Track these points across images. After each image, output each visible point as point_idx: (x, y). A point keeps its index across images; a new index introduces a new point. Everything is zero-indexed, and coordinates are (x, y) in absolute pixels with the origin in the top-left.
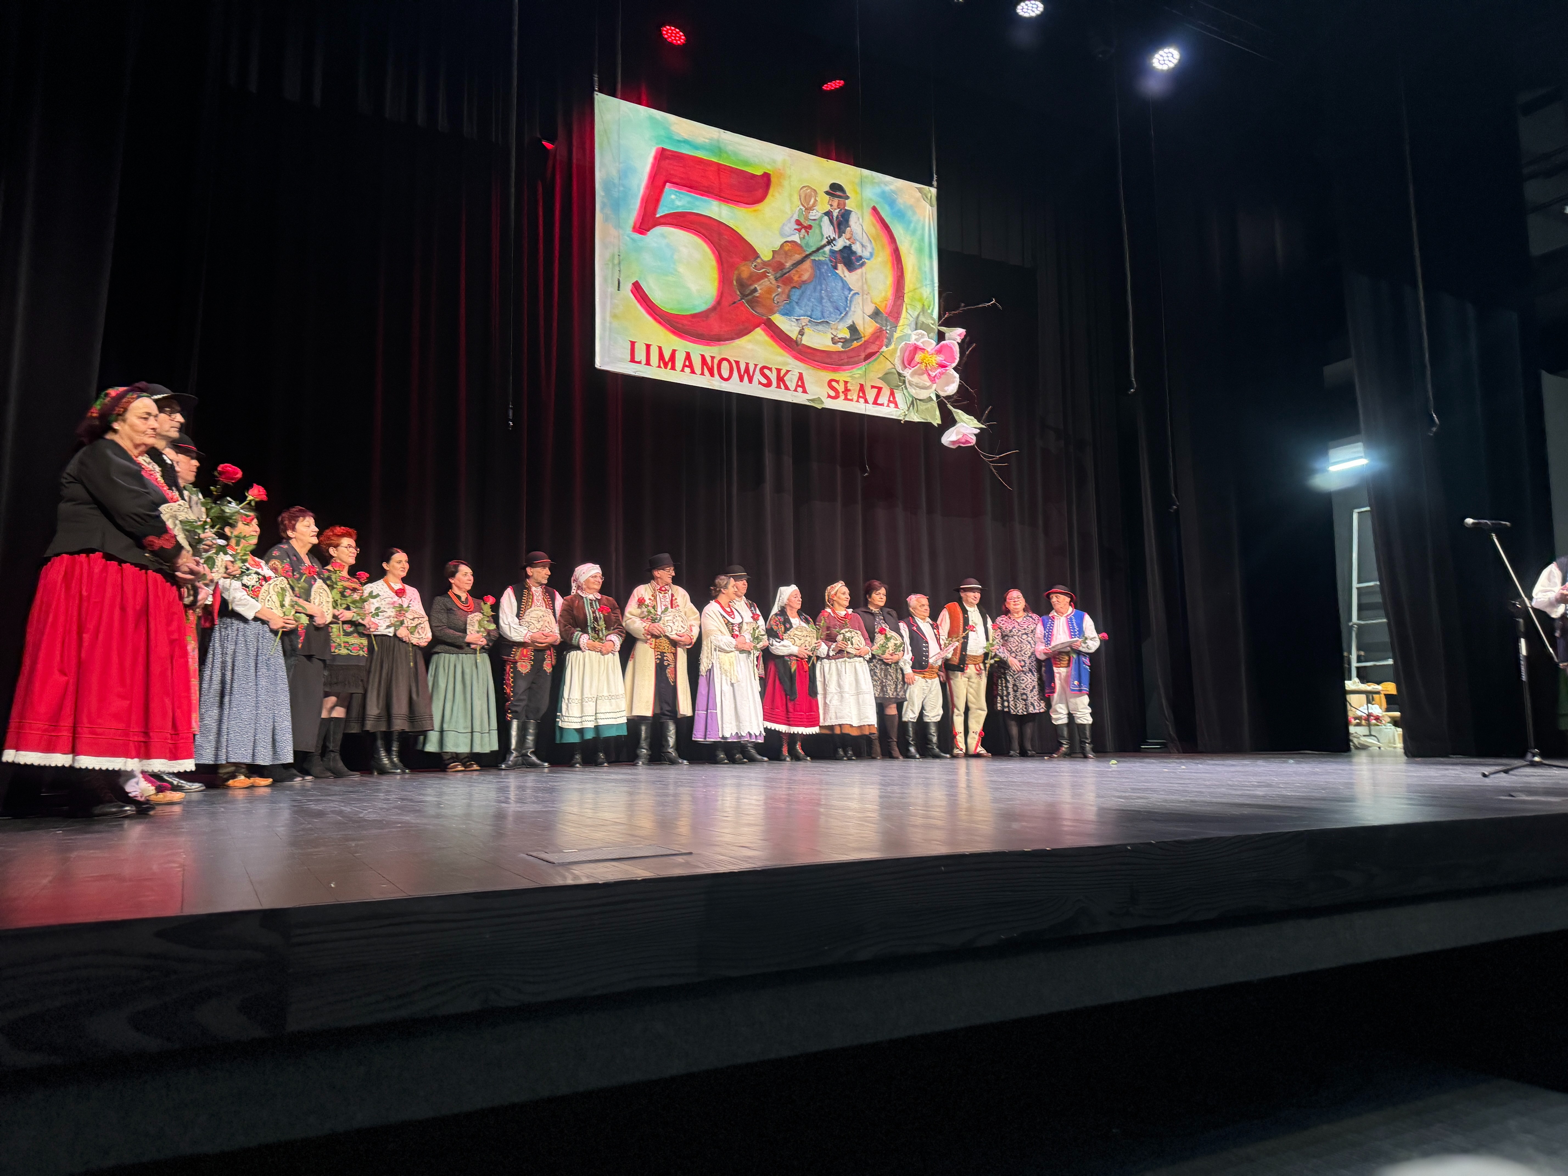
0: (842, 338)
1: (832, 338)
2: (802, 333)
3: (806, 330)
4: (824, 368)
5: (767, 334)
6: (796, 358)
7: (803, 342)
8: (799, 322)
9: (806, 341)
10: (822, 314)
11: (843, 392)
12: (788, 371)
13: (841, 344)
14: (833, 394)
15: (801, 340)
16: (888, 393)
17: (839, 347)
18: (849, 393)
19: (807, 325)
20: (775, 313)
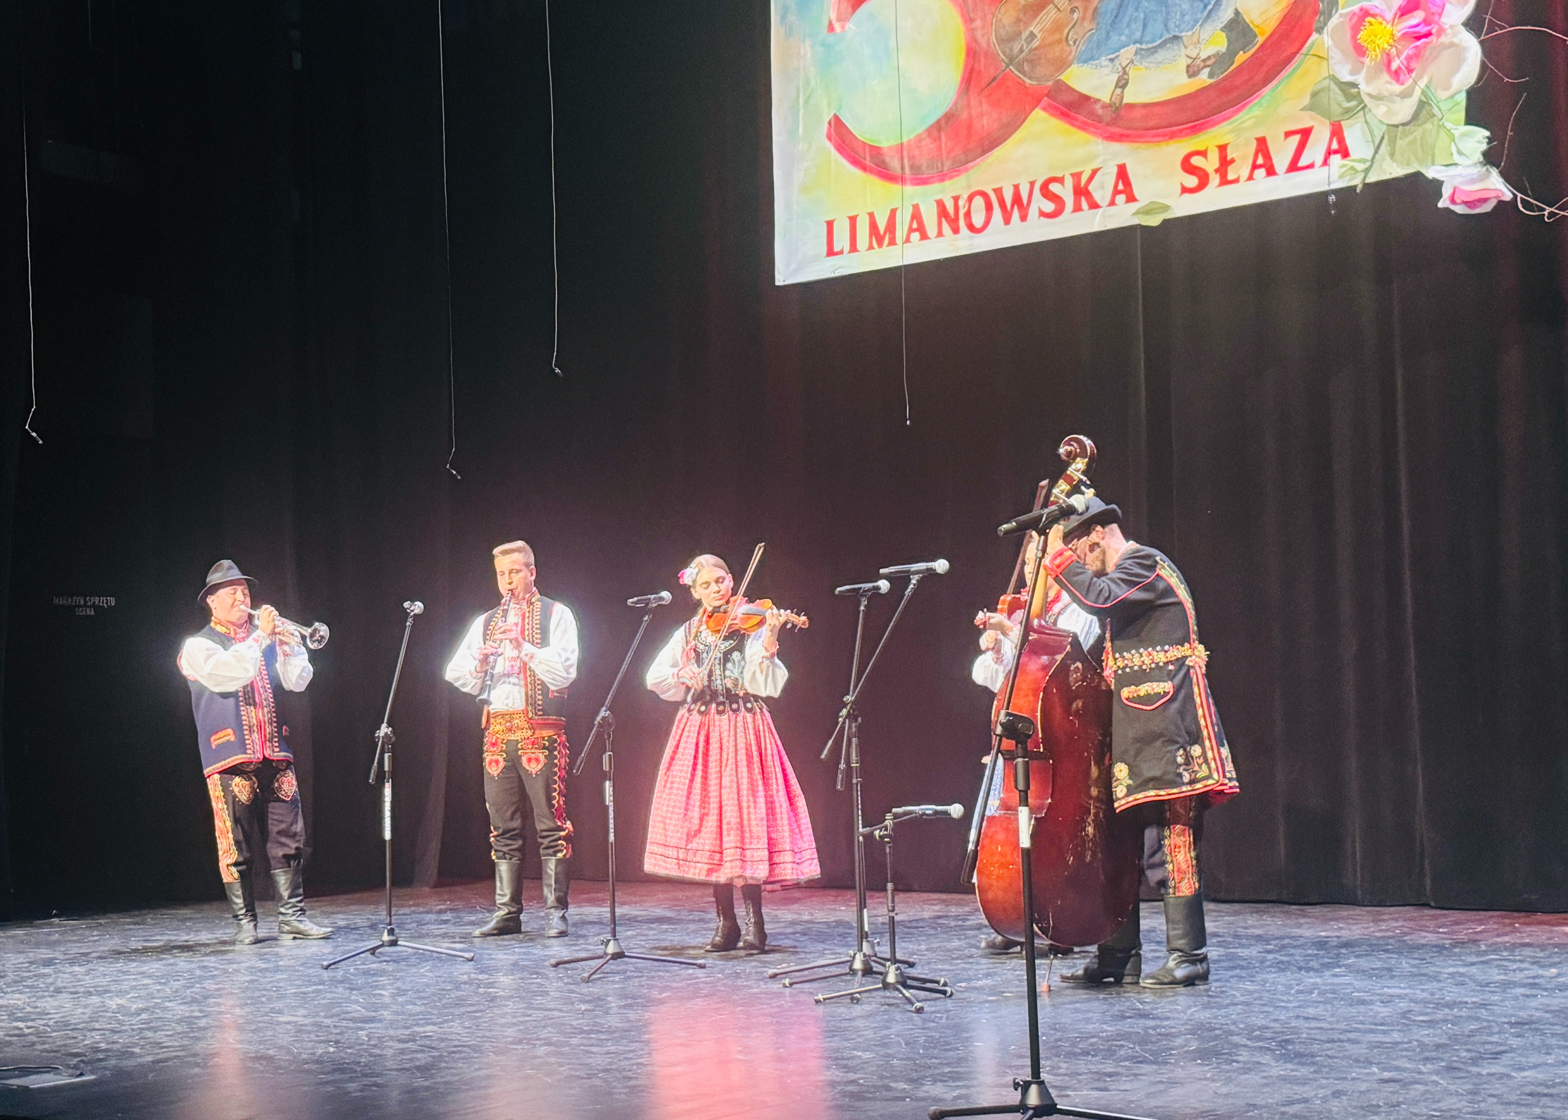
0: (1209, 58)
1: (1188, 66)
2: (1122, 83)
3: (1132, 73)
4: (1172, 136)
5: (1053, 115)
6: (1112, 137)
7: (1125, 101)
8: (1117, 62)
9: (1130, 97)
10: (1166, 25)
11: (1217, 171)
12: (1094, 172)
13: (1207, 70)
14: (1192, 181)
15: (1122, 98)
16: (1327, 134)
17: (1204, 79)
18: (1230, 169)
19: (1132, 62)
20: (1070, 66)
